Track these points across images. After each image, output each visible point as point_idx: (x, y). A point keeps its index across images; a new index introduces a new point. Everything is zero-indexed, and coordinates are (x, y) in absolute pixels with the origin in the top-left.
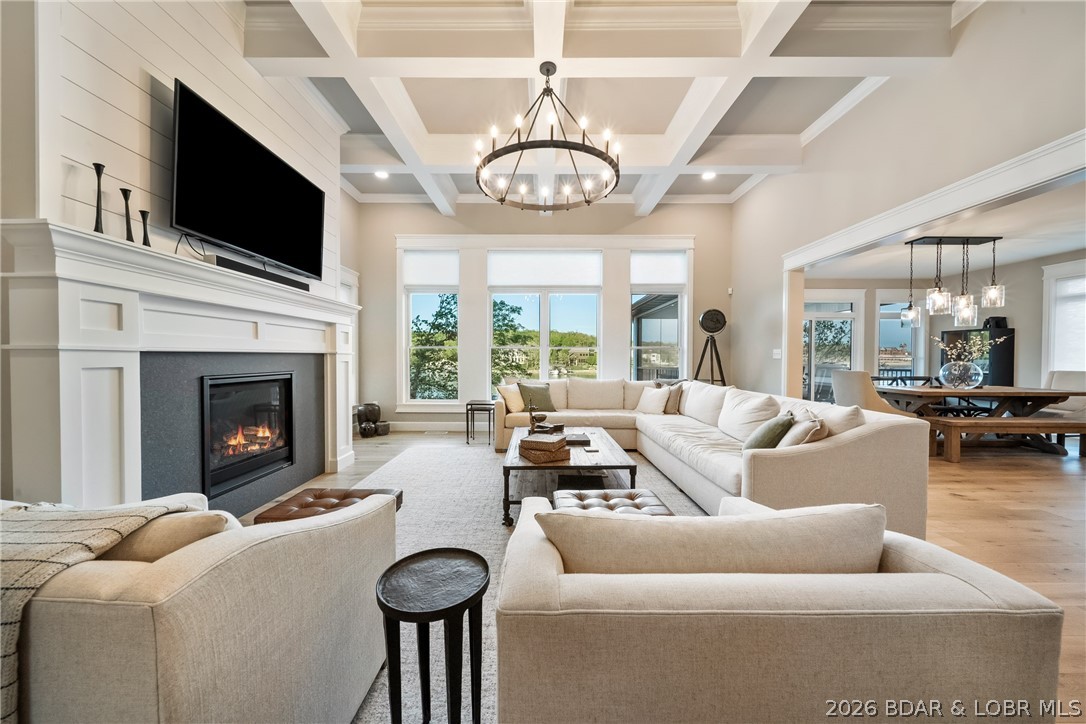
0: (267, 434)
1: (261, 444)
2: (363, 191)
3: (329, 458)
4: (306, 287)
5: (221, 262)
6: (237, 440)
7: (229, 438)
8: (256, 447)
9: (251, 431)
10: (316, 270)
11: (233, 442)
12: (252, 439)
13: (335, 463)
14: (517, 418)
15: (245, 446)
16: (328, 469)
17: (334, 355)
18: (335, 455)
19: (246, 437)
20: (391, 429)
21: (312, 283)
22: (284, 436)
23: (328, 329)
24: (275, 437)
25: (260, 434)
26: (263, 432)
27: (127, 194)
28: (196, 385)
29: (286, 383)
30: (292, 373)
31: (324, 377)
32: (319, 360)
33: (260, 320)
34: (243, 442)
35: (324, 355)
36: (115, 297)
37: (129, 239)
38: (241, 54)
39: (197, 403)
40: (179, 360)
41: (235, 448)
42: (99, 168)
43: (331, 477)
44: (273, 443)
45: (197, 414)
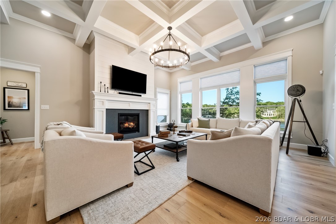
0: (133, 124)
2: (171, 70)
4: (141, 96)
5: (120, 93)
7: (125, 124)
8: (130, 127)
9: (129, 123)
10: (144, 92)
11: (126, 125)
13: (150, 134)
14: (193, 129)
16: (149, 135)
17: (150, 110)
18: (150, 133)
19: (128, 124)
21: (143, 95)
22: (136, 125)
23: (149, 104)
24: (134, 125)
25: (131, 124)
26: (132, 124)
27: (105, 85)
28: (117, 115)
29: (138, 115)
30: (139, 114)
31: (148, 115)
32: (147, 111)
33: (130, 103)
34: (128, 125)
35: (148, 110)
36: (102, 100)
37: (105, 92)
38: (127, 54)
39: (118, 118)
40: (114, 110)
41: (126, 126)
42: (101, 82)
43: (149, 137)
44: (134, 126)
45: (117, 120)
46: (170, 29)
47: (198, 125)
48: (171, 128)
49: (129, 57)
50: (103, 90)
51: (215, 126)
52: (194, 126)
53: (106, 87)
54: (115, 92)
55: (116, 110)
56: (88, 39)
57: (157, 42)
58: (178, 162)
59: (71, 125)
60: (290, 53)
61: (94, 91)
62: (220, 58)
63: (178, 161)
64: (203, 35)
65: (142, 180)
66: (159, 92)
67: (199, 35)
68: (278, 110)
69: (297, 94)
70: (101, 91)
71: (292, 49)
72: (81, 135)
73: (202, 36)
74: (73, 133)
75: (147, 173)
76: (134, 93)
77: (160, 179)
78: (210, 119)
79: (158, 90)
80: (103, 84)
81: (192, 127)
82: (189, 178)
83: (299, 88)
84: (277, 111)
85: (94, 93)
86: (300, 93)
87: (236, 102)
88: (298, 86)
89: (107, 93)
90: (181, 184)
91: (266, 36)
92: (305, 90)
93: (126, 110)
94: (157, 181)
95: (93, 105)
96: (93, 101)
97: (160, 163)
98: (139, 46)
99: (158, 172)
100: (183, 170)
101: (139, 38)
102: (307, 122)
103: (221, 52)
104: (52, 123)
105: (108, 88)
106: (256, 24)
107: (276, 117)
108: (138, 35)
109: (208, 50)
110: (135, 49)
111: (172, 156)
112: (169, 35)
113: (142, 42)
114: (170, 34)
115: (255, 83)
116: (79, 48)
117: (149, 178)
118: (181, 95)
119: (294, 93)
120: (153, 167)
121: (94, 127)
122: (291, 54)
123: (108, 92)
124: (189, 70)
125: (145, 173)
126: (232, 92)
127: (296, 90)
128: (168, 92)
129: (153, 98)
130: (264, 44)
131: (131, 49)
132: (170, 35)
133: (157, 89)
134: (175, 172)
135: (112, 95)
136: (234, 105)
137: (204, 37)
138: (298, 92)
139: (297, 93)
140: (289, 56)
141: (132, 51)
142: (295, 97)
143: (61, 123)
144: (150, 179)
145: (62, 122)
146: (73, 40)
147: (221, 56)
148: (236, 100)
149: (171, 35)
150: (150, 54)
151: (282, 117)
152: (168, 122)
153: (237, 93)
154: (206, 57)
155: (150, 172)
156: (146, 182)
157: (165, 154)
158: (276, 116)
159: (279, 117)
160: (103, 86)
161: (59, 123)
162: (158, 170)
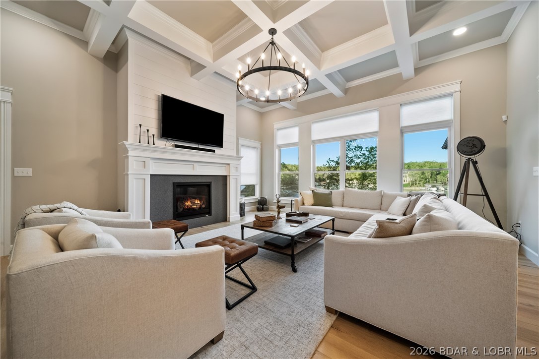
0: (199, 202)
1: (197, 206)
2: (262, 108)
3: (228, 216)
4: (214, 151)
5: (176, 146)
6: (188, 203)
7: (185, 202)
8: (195, 207)
9: (193, 200)
10: (220, 145)
11: (187, 204)
12: (194, 203)
13: (229, 218)
14: (307, 208)
15: (191, 206)
16: (228, 220)
17: (229, 176)
18: (230, 215)
19: (191, 202)
20: (270, 209)
21: (217, 150)
22: (205, 204)
23: (227, 166)
24: (202, 203)
25: (196, 202)
26: (197, 202)
27: (148, 130)
28: (172, 185)
29: (209, 186)
30: (210, 183)
31: (226, 185)
32: (225, 178)
33: (195, 164)
34: (190, 204)
35: (226, 176)
36: (144, 159)
37: (148, 143)
38: (190, 76)
39: (172, 191)
40: (166, 177)
41: (187, 206)
42: (140, 125)
43: (228, 223)
44: (201, 206)
45: (172, 194)
46: (273, 33)
47: (312, 201)
48: (263, 206)
49: (193, 81)
50: (144, 139)
51: (340, 203)
52: (306, 203)
53: (151, 134)
54: (167, 145)
55: (169, 177)
56: (113, 43)
57: (254, 53)
58: (296, 274)
59: (80, 210)
60: (457, 87)
61: (127, 140)
62: (346, 91)
63: (295, 270)
64: (324, 49)
65: (238, 320)
66: (242, 145)
67: (318, 49)
68: (411, 173)
69: (472, 152)
70: (140, 142)
71: (461, 80)
72: (109, 245)
73: (323, 51)
74: (89, 242)
75: (244, 301)
76: (201, 147)
77: (274, 315)
78: (332, 191)
79: (241, 141)
80: (144, 129)
81: (304, 204)
82: (329, 310)
83: (476, 142)
84: (409, 175)
85: (127, 146)
86: (477, 150)
87: (355, 162)
88: (474, 139)
89: (152, 145)
90: (318, 326)
91: (421, 58)
92: (485, 146)
93: (187, 177)
94: (269, 321)
95: (125, 167)
96: (126, 160)
97: (262, 276)
98: (212, 62)
99: (265, 299)
100: (310, 292)
101: (213, 47)
102: (487, 195)
103: (348, 81)
104: (36, 207)
105: (153, 135)
106: (415, 34)
107: (409, 184)
108: (212, 42)
109: (329, 76)
110: (205, 67)
111: (280, 261)
112: (270, 43)
113: (219, 54)
114: (273, 41)
115: (402, 133)
116: (96, 60)
117: (250, 314)
118: (280, 151)
119: (468, 149)
120: (253, 289)
121: (128, 211)
122: (459, 89)
123: (154, 144)
124: (294, 110)
125: (241, 304)
126: (349, 147)
127: (472, 145)
128: (258, 145)
129: (235, 155)
130: (418, 70)
131: (196, 67)
132: (273, 43)
133: (239, 140)
134: (298, 297)
135: (162, 150)
136: (352, 166)
137: (325, 53)
138: (475, 149)
139: (473, 150)
140: (455, 92)
141: (201, 70)
142: (469, 157)
143: (58, 205)
144: (255, 317)
145: (60, 202)
146: (84, 43)
147: (346, 88)
148: (355, 159)
149: (275, 43)
150: (238, 76)
151: (416, 184)
152: (257, 195)
153: (357, 149)
154: (324, 88)
155: (249, 299)
156: (248, 325)
157: (267, 257)
158: (407, 183)
159: (412, 184)
160: (144, 132)
161: (51, 206)
162: (264, 294)
